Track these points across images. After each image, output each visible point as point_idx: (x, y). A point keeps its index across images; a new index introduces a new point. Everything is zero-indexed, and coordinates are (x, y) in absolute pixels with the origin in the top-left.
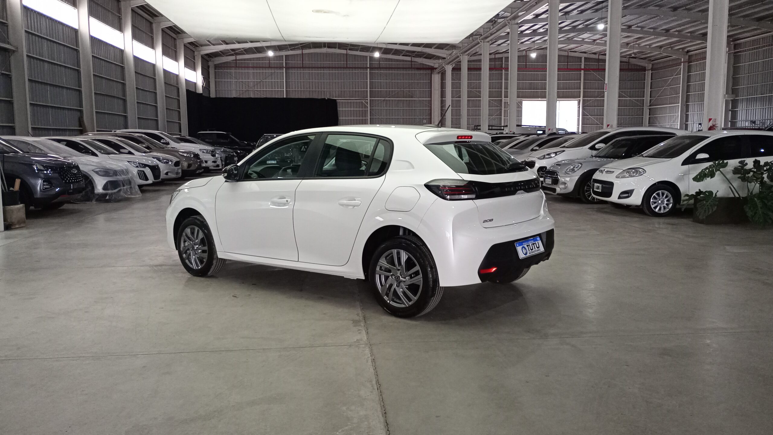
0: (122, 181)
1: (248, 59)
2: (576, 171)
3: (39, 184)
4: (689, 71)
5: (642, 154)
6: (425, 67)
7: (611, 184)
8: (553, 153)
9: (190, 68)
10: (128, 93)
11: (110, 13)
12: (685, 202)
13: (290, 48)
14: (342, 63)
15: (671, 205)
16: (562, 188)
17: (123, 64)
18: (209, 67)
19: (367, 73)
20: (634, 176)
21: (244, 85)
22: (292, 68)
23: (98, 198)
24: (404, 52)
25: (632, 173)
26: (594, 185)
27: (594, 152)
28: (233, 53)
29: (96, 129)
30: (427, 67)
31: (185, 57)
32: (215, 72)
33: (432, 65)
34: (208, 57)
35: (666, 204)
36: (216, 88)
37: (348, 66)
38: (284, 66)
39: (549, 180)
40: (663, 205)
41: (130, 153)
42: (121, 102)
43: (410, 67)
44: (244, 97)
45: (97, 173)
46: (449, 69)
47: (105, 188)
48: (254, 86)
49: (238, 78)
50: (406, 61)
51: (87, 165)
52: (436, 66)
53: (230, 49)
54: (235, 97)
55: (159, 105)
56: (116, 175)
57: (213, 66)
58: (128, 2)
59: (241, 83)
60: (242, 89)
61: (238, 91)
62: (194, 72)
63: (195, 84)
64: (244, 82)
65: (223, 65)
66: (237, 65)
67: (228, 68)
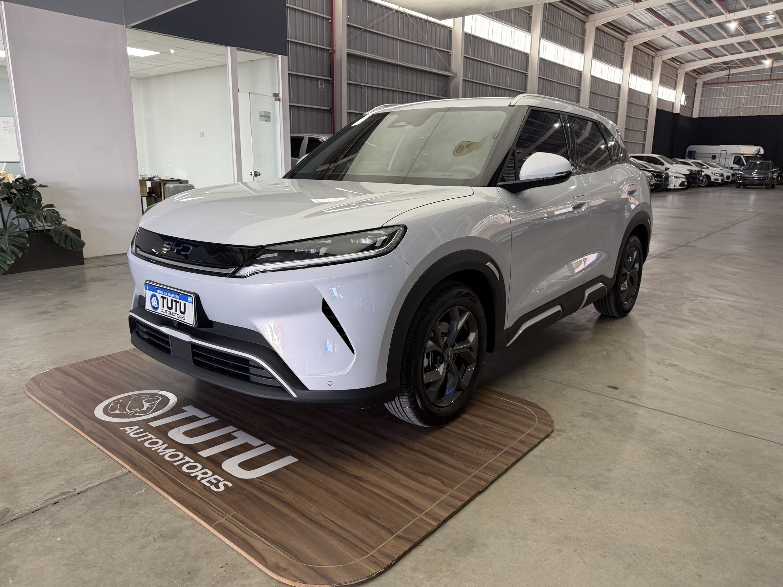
1: (744, 73)
9: (669, 87)
17: (580, 86)
18: (696, 85)
21: (734, 103)
31: (662, 75)
32: (703, 90)
36: (700, 107)
44: (732, 115)
48: (747, 103)
49: (728, 95)
53: (721, 62)
54: (722, 115)
57: (702, 83)
58: (593, 22)
59: (731, 100)
60: (732, 106)
61: (726, 110)
62: (673, 92)
63: (673, 103)
64: (735, 99)
65: (712, 82)
66: (730, 81)
67: (719, 85)
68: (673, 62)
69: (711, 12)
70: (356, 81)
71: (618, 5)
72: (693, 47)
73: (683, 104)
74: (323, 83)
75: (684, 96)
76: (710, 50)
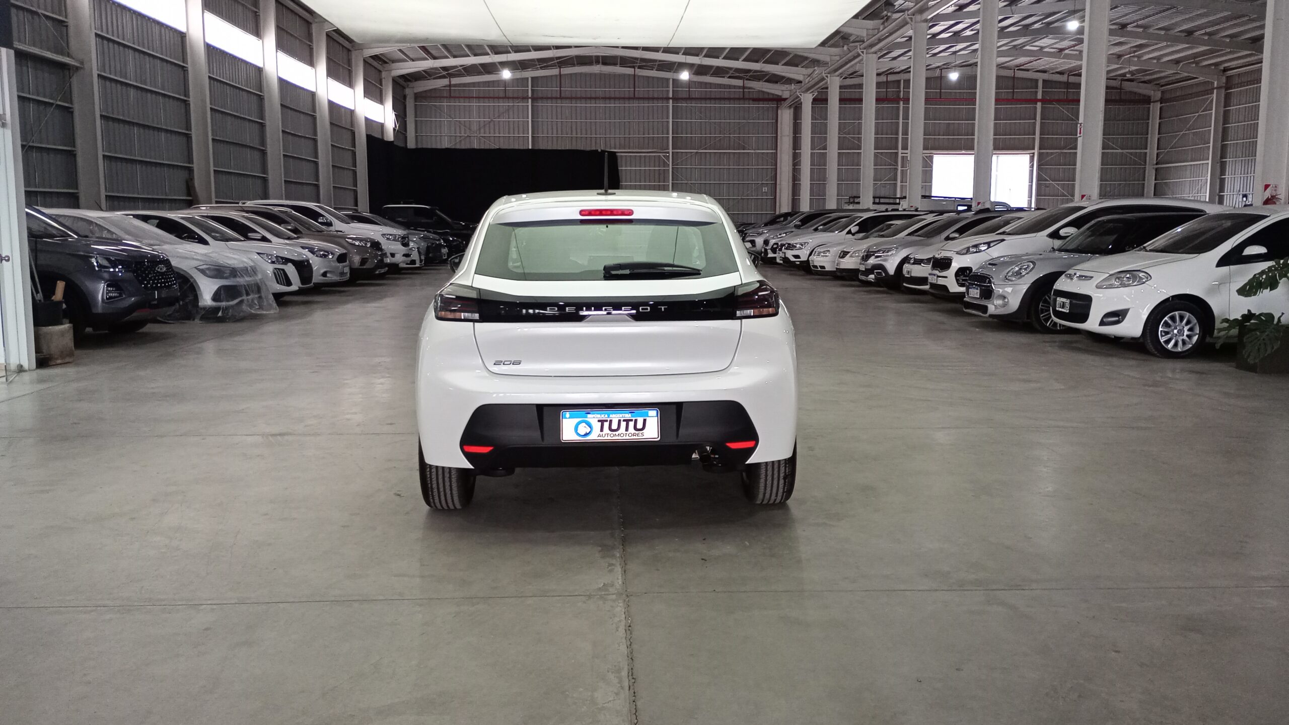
0: (245, 285)
1: (469, 85)
2: (1024, 276)
3: (101, 290)
4: (1227, 103)
5: (1145, 245)
6: (766, 96)
7: (1088, 299)
8: (984, 244)
9: (373, 99)
10: (269, 141)
11: (240, 8)
12: (1223, 333)
13: (539, 65)
14: (627, 90)
15: (1195, 338)
16: (999, 305)
17: (261, 92)
18: (405, 97)
19: (668, 107)
20: (1129, 285)
21: (463, 128)
22: (542, 98)
23: (203, 315)
24: (731, 72)
25: (1125, 279)
26: (1055, 300)
27: (1057, 243)
28: (445, 73)
29: (214, 200)
30: (771, 97)
31: (365, 80)
32: (416, 105)
33: (779, 93)
34: (405, 81)
35: (1188, 336)
36: (416, 132)
37: (636, 96)
38: (530, 95)
39: (976, 291)
40: (1181, 338)
41: (264, 239)
42: (257, 155)
43: (742, 97)
44: (463, 147)
45: (203, 272)
46: (807, 100)
47: (216, 297)
48: (480, 129)
49: (453, 116)
50: (735, 87)
51: (187, 258)
52: (786, 95)
53: (440, 68)
54: (449, 147)
55: (321, 161)
56: (235, 276)
57: (412, 96)
59: (458, 124)
60: (460, 133)
61: (453, 138)
62: (380, 106)
63: (382, 125)
65: (428, 94)
66: (452, 95)
67: (438, 100)
68: (376, 60)
73: (394, 126)
75: (393, 114)
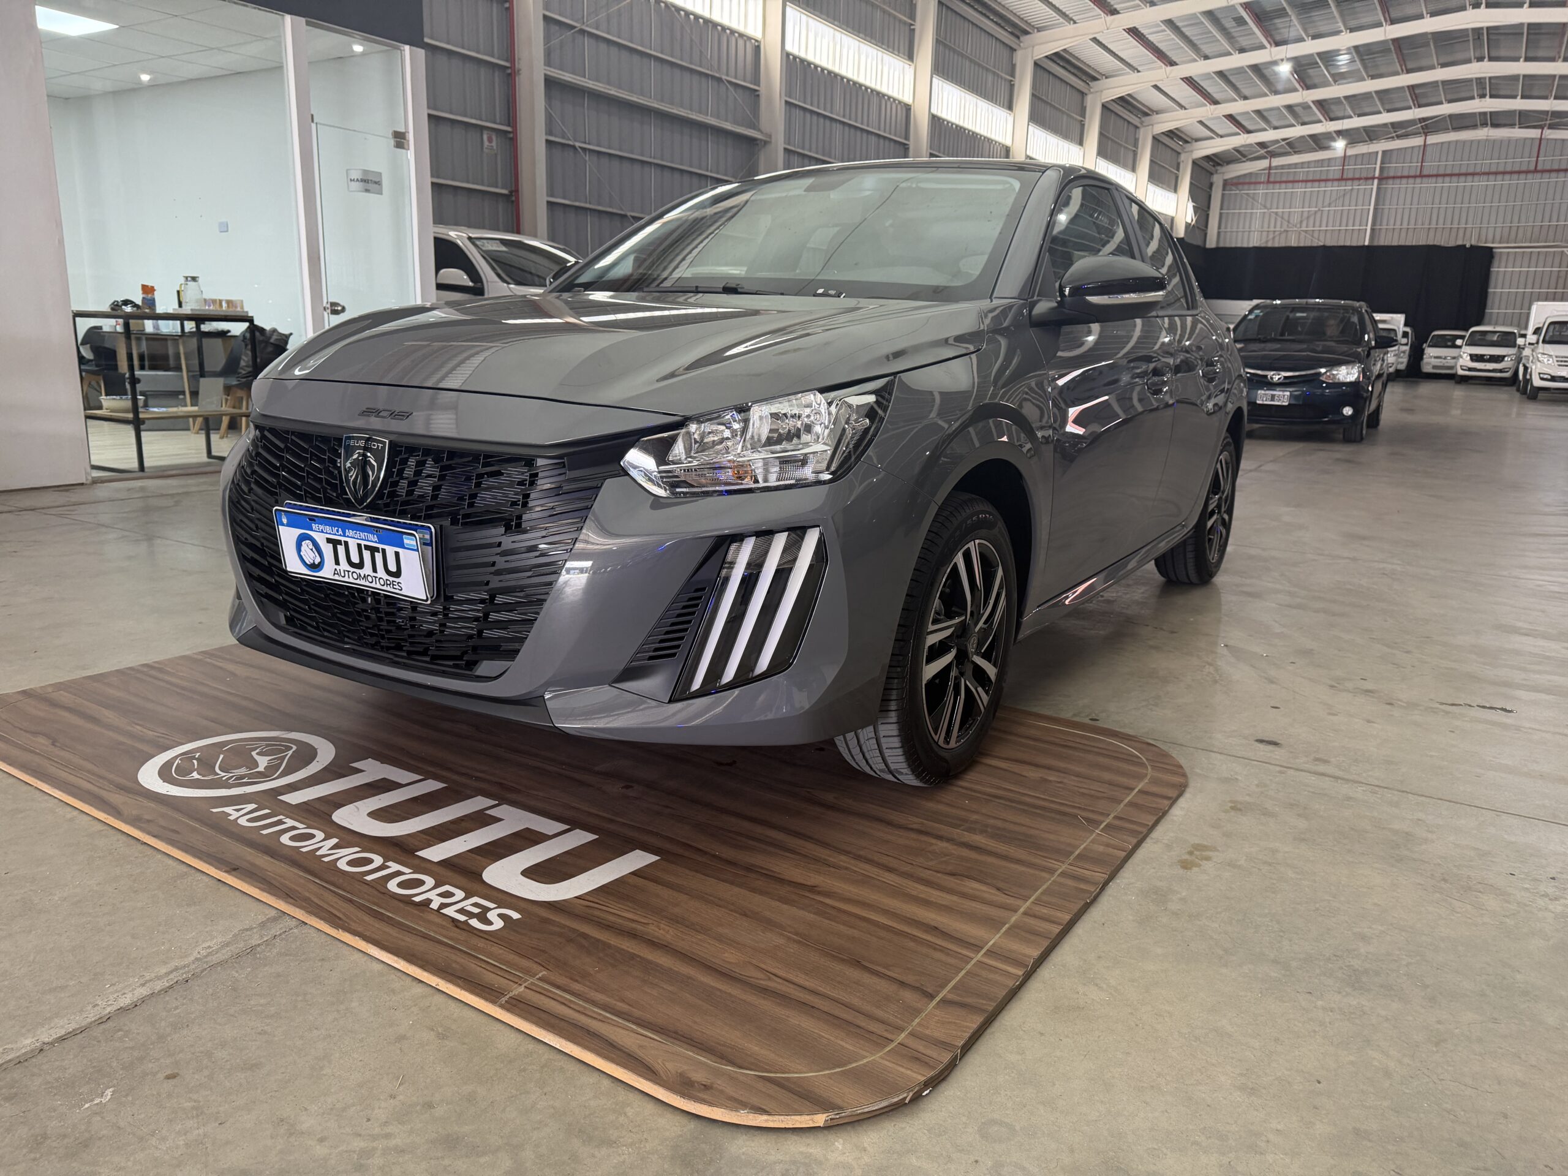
1: (1296, 165)
9: (1162, 185)
13: (1395, 132)
14: (1527, 162)
18: (1211, 185)
21: (1279, 219)
22: (1394, 178)
31: (1151, 161)
32: (1223, 195)
36: (1219, 227)
37: (1539, 168)
38: (1377, 175)
44: (1276, 245)
48: (1301, 222)
49: (1268, 206)
53: (1257, 144)
54: (1258, 245)
57: (1221, 184)
58: (1030, 50)
59: (1273, 216)
60: (1275, 227)
61: (1265, 234)
62: (1172, 196)
63: (1172, 219)
64: (1280, 214)
65: (1241, 181)
66: (1272, 179)
67: (1252, 186)
68: (1172, 139)
69: (1244, 42)
70: (563, 137)
71: (1074, 18)
72: (1208, 112)
73: (1189, 221)
74: (494, 138)
75: (1191, 205)
76: (1238, 118)
